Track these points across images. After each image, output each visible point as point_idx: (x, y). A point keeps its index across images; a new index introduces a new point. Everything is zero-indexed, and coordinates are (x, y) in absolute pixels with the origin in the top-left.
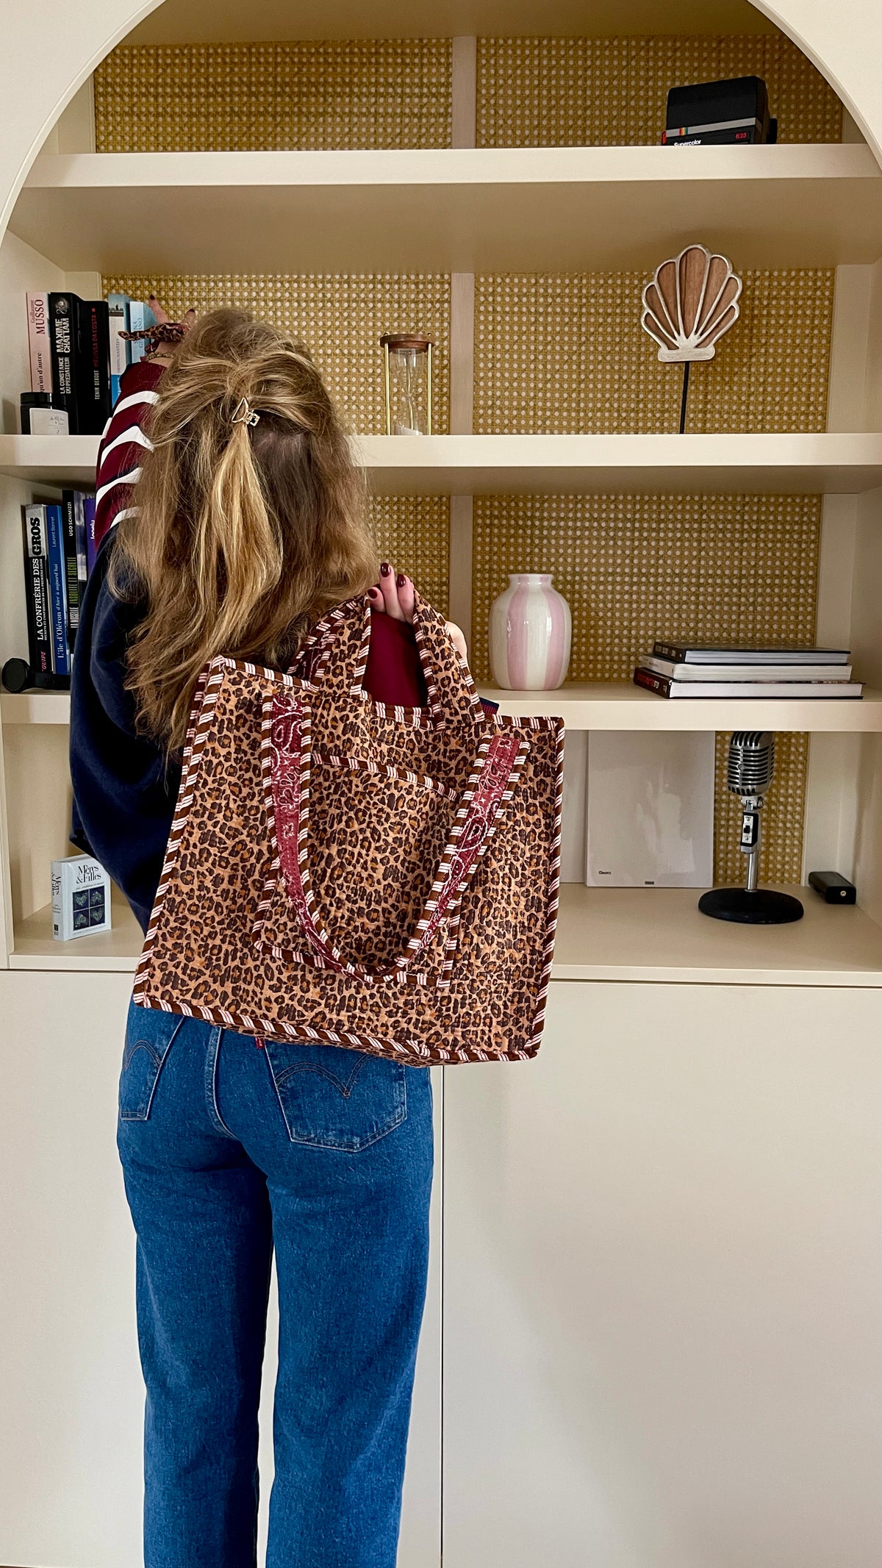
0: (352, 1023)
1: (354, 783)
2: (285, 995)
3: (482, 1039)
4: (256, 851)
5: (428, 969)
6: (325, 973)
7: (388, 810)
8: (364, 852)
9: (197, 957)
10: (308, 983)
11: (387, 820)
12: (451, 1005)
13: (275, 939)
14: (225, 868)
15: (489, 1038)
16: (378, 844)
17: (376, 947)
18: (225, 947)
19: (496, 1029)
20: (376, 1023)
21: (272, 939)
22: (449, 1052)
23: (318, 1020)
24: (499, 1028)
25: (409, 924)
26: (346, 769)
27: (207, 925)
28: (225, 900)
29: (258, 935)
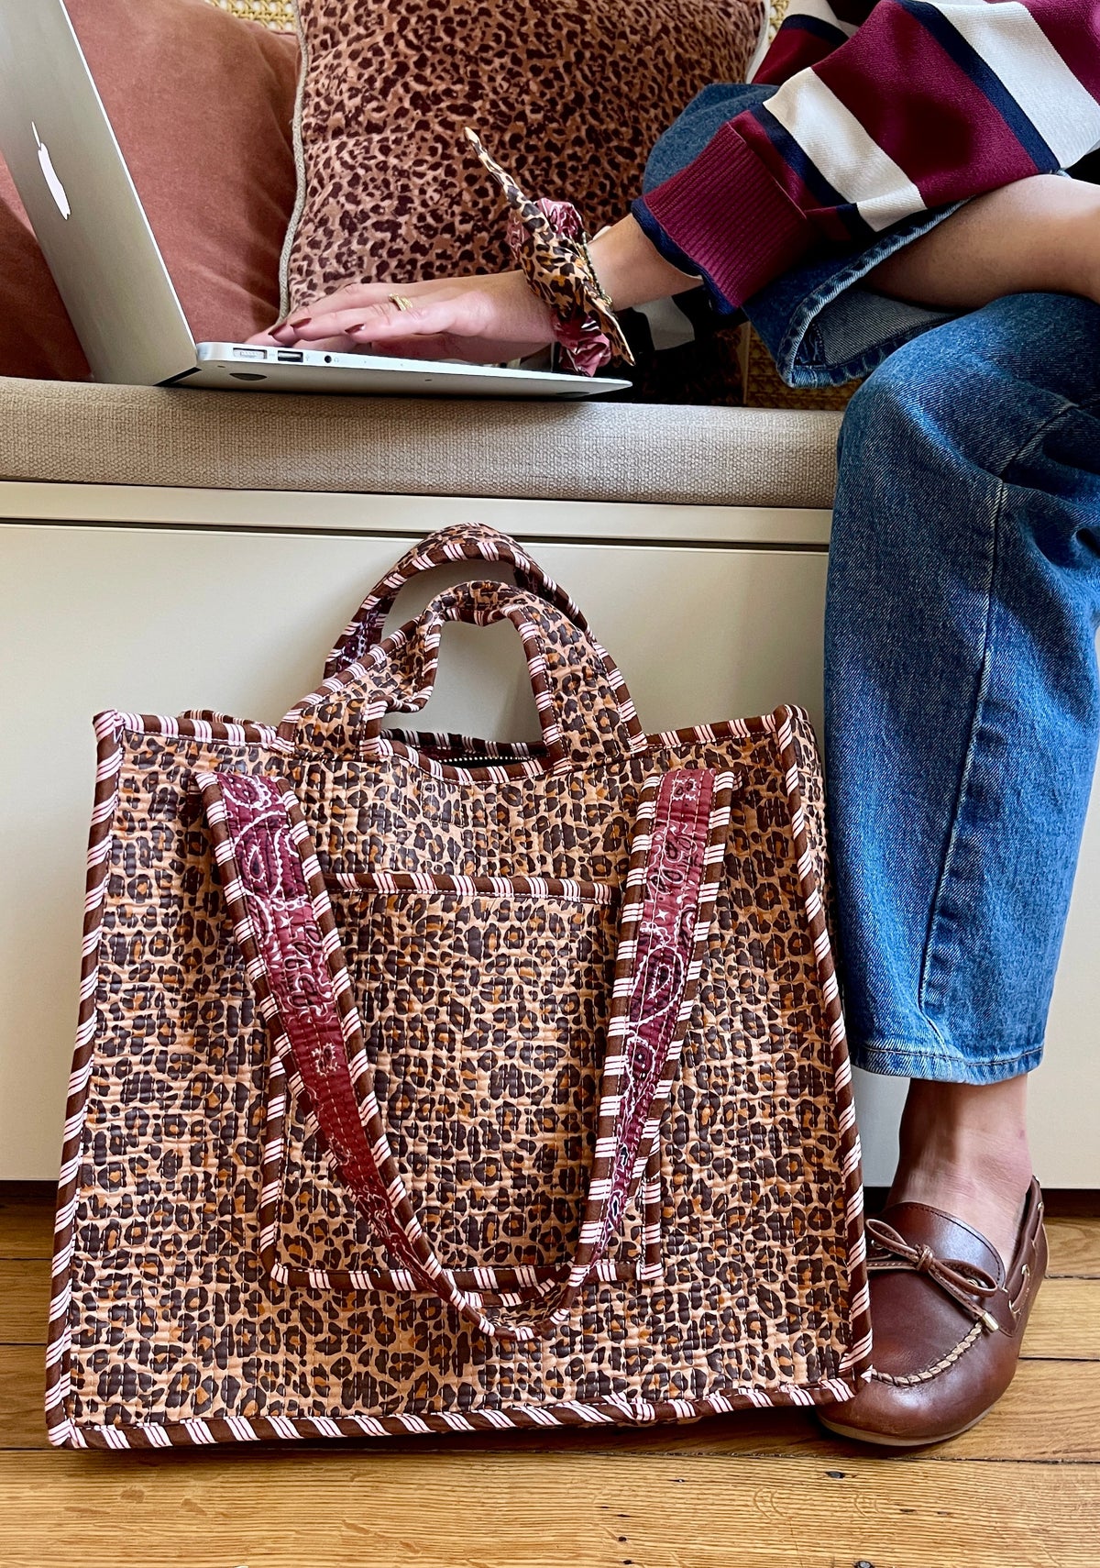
0: (490, 1384)
1: (395, 920)
2: (350, 1356)
3: (752, 1363)
4: (231, 1086)
5: (615, 1249)
6: (418, 1300)
7: (472, 962)
8: (444, 1053)
9: (162, 1323)
10: (390, 1322)
11: (474, 983)
12: (675, 1307)
13: (310, 1256)
14: (181, 1134)
15: (766, 1360)
16: (468, 1034)
17: (505, 1229)
18: (212, 1287)
19: (778, 1339)
20: (536, 1374)
21: (303, 1255)
22: (692, 1402)
23: (421, 1394)
24: (784, 1336)
25: (563, 1173)
26: (372, 899)
27: (168, 1255)
28: (192, 1199)
29: (273, 1253)
